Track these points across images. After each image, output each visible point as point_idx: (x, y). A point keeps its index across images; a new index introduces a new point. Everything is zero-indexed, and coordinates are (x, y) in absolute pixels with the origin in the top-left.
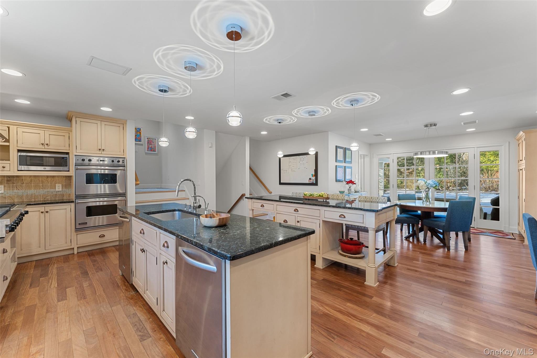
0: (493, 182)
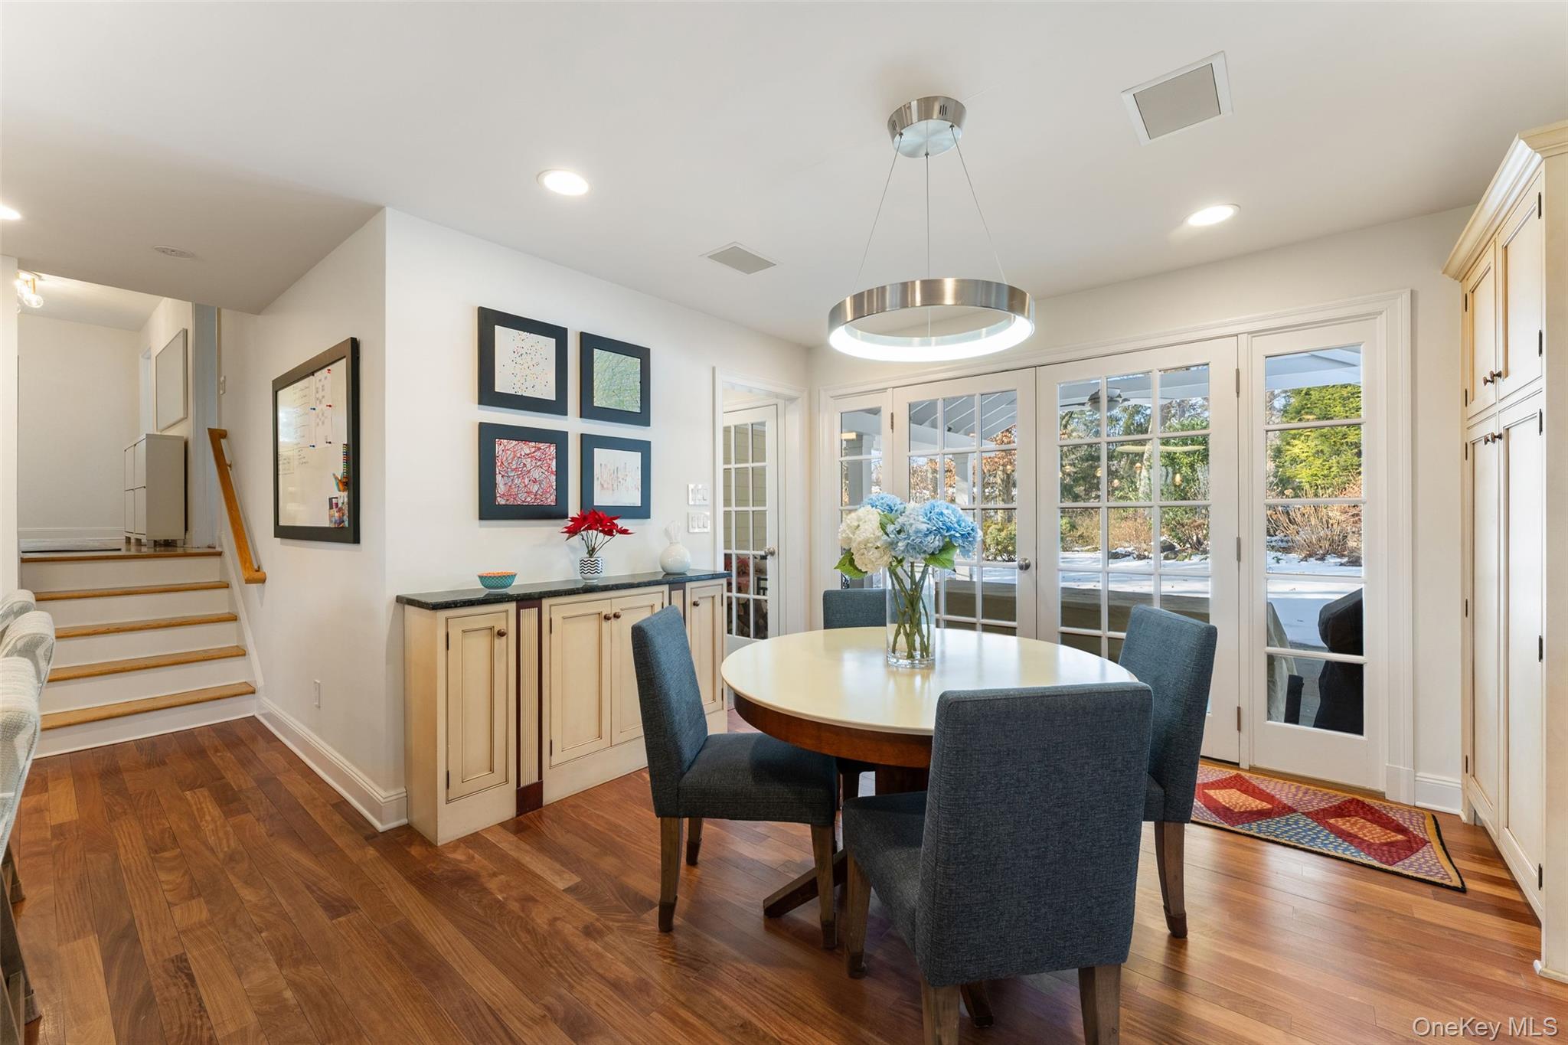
0: (1330, 526)
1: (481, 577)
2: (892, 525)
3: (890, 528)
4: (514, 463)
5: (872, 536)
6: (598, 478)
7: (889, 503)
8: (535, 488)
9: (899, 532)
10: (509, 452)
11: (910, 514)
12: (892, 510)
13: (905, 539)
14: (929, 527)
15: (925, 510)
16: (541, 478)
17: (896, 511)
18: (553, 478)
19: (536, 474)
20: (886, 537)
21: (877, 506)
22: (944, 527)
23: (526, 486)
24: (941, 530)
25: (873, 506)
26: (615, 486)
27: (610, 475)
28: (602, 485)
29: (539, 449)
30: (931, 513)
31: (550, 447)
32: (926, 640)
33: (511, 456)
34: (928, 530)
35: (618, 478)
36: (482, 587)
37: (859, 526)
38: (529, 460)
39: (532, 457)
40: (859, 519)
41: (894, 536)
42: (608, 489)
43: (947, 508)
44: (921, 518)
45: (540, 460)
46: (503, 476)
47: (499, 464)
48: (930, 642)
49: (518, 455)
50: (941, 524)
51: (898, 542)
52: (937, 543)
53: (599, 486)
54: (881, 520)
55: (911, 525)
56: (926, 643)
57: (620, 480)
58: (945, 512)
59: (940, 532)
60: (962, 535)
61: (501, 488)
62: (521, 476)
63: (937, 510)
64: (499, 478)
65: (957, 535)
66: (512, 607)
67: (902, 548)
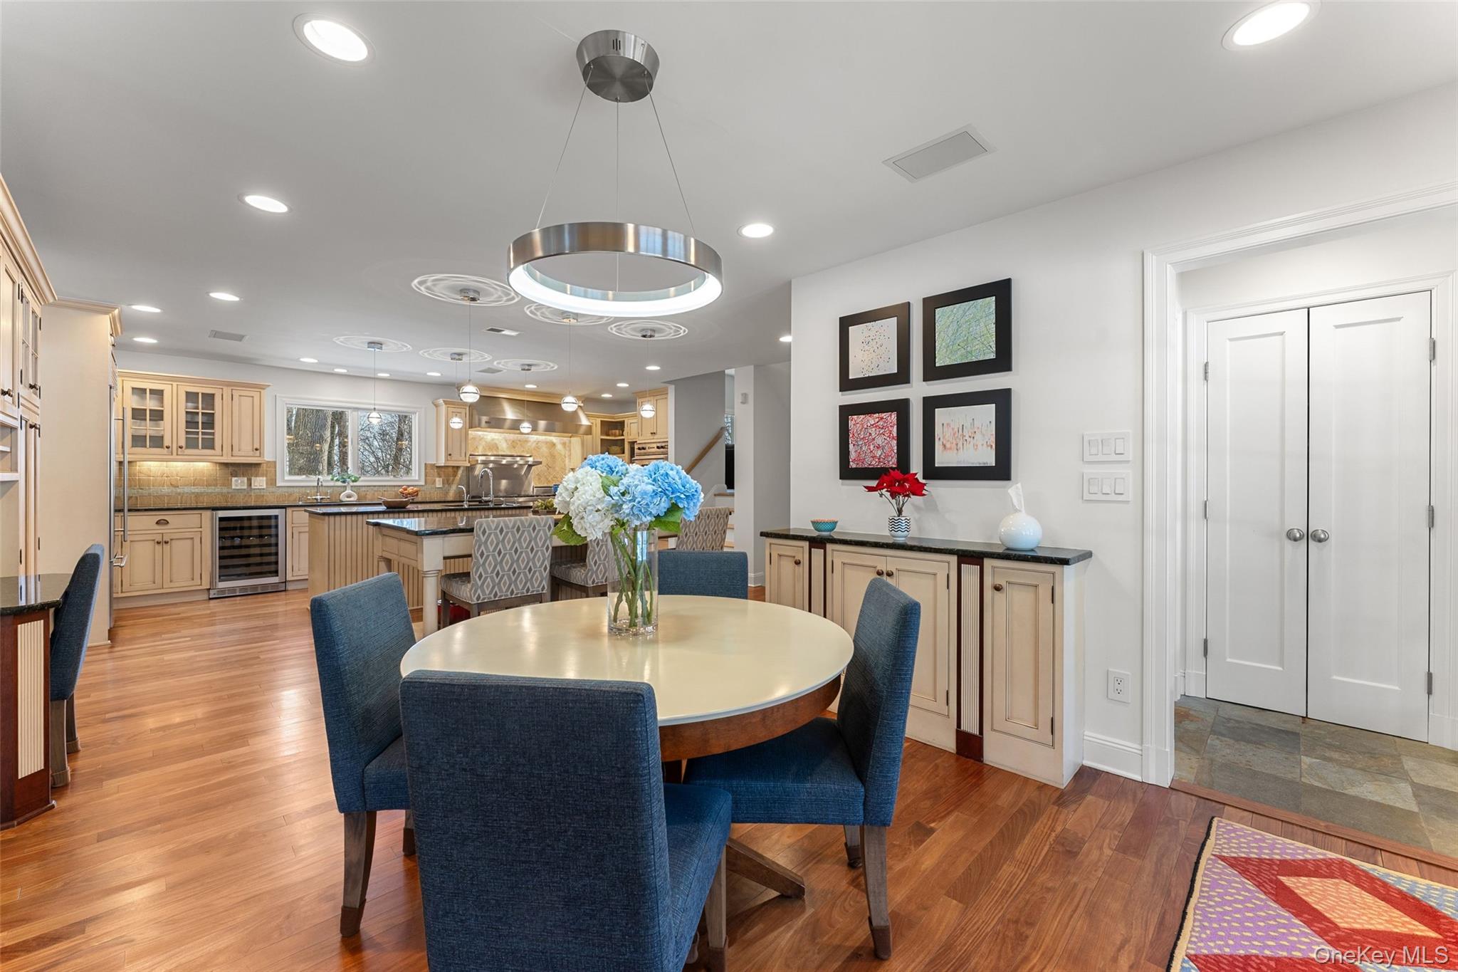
1: (813, 523)
2: (616, 487)
3: (613, 490)
4: (862, 433)
5: (592, 498)
6: (939, 439)
7: (610, 464)
8: (879, 453)
9: (623, 494)
10: (858, 425)
11: (635, 475)
12: (613, 472)
13: (630, 501)
14: (655, 488)
15: (649, 471)
16: (884, 444)
17: (617, 473)
18: (894, 443)
19: (879, 441)
20: (608, 498)
21: (596, 466)
22: (670, 489)
23: (871, 452)
24: (667, 492)
25: (592, 467)
26: (960, 445)
27: (954, 434)
28: (944, 446)
29: (882, 418)
30: (655, 474)
31: (891, 415)
32: (648, 605)
33: (860, 428)
34: (654, 491)
35: (964, 436)
36: (813, 528)
37: (577, 488)
38: (874, 429)
39: (876, 426)
40: (577, 481)
41: (617, 498)
42: (950, 448)
43: (672, 469)
44: (645, 479)
45: (882, 428)
46: (854, 445)
47: (851, 436)
48: (653, 607)
49: (865, 426)
50: (666, 485)
51: (622, 505)
52: (663, 504)
53: (941, 447)
54: (602, 482)
55: (636, 486)
56: (649, 608)
57: (967, 438)
58: (670, 473)
59: (665, 494)
60: (687, 497)
61: (853, 455)
62: (868, 444)
63: (662, 472)
64: (851, 446)
65: (682, 496)
66: (806, 544)
67: (627, 511)
